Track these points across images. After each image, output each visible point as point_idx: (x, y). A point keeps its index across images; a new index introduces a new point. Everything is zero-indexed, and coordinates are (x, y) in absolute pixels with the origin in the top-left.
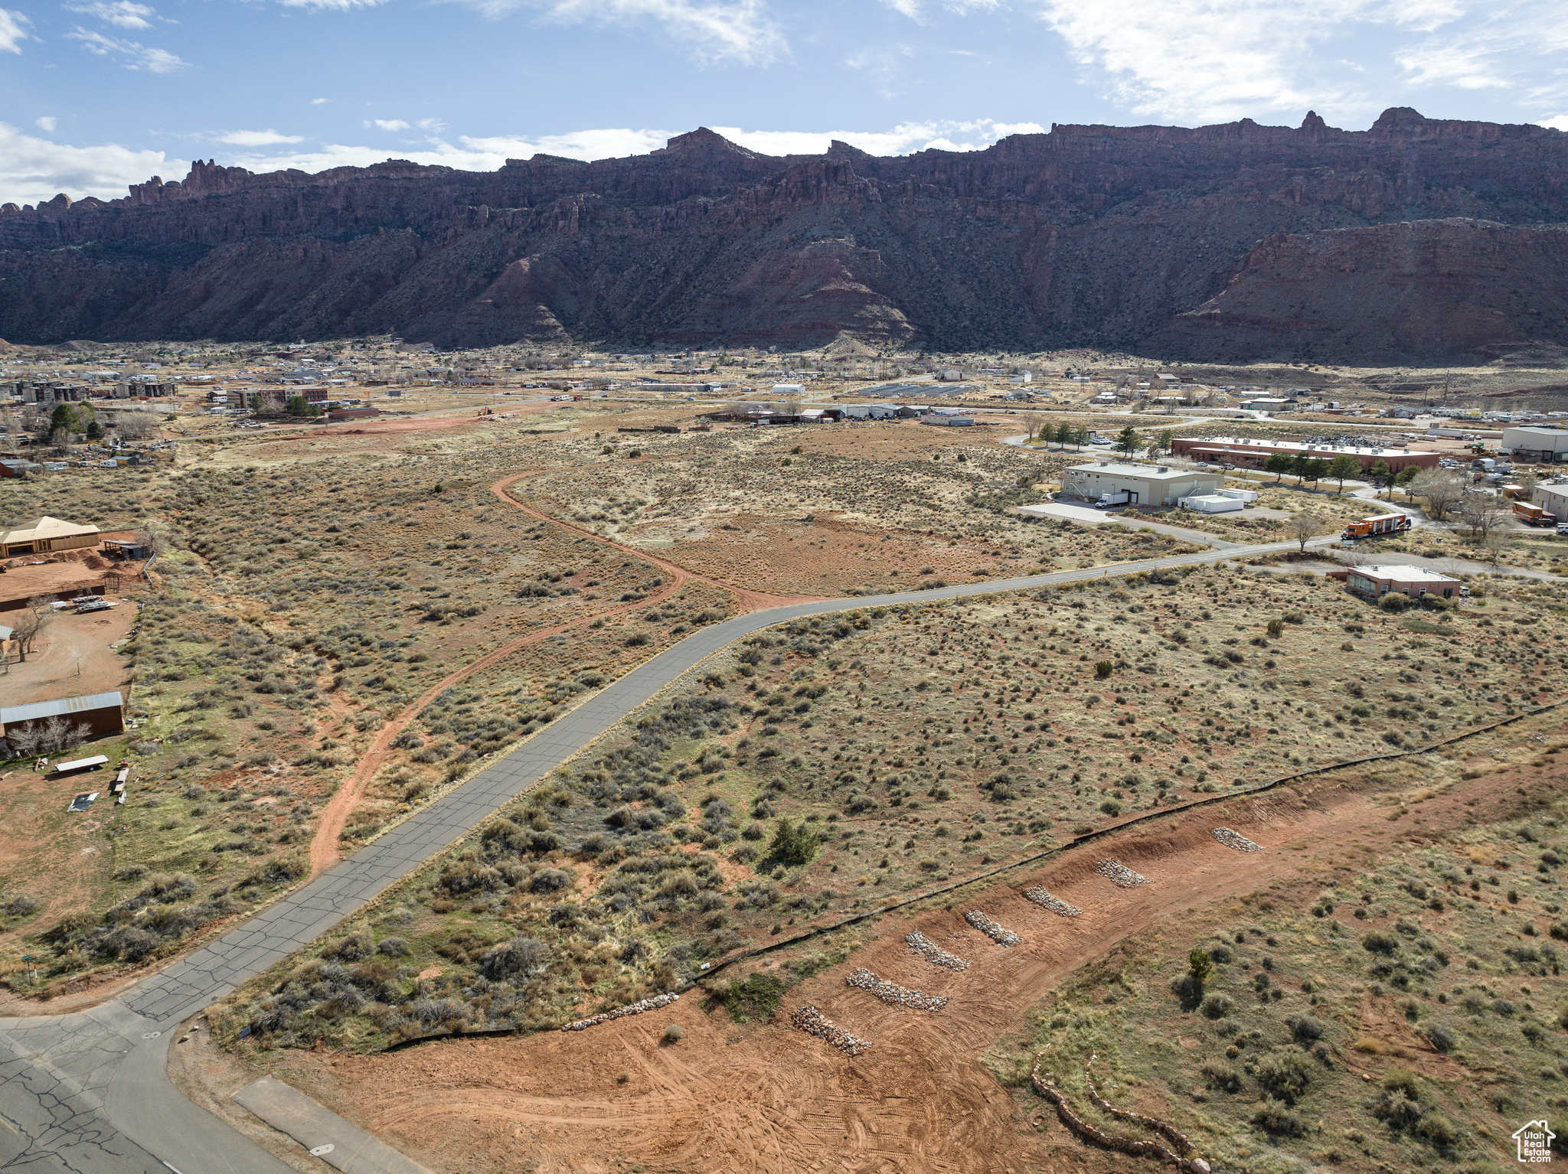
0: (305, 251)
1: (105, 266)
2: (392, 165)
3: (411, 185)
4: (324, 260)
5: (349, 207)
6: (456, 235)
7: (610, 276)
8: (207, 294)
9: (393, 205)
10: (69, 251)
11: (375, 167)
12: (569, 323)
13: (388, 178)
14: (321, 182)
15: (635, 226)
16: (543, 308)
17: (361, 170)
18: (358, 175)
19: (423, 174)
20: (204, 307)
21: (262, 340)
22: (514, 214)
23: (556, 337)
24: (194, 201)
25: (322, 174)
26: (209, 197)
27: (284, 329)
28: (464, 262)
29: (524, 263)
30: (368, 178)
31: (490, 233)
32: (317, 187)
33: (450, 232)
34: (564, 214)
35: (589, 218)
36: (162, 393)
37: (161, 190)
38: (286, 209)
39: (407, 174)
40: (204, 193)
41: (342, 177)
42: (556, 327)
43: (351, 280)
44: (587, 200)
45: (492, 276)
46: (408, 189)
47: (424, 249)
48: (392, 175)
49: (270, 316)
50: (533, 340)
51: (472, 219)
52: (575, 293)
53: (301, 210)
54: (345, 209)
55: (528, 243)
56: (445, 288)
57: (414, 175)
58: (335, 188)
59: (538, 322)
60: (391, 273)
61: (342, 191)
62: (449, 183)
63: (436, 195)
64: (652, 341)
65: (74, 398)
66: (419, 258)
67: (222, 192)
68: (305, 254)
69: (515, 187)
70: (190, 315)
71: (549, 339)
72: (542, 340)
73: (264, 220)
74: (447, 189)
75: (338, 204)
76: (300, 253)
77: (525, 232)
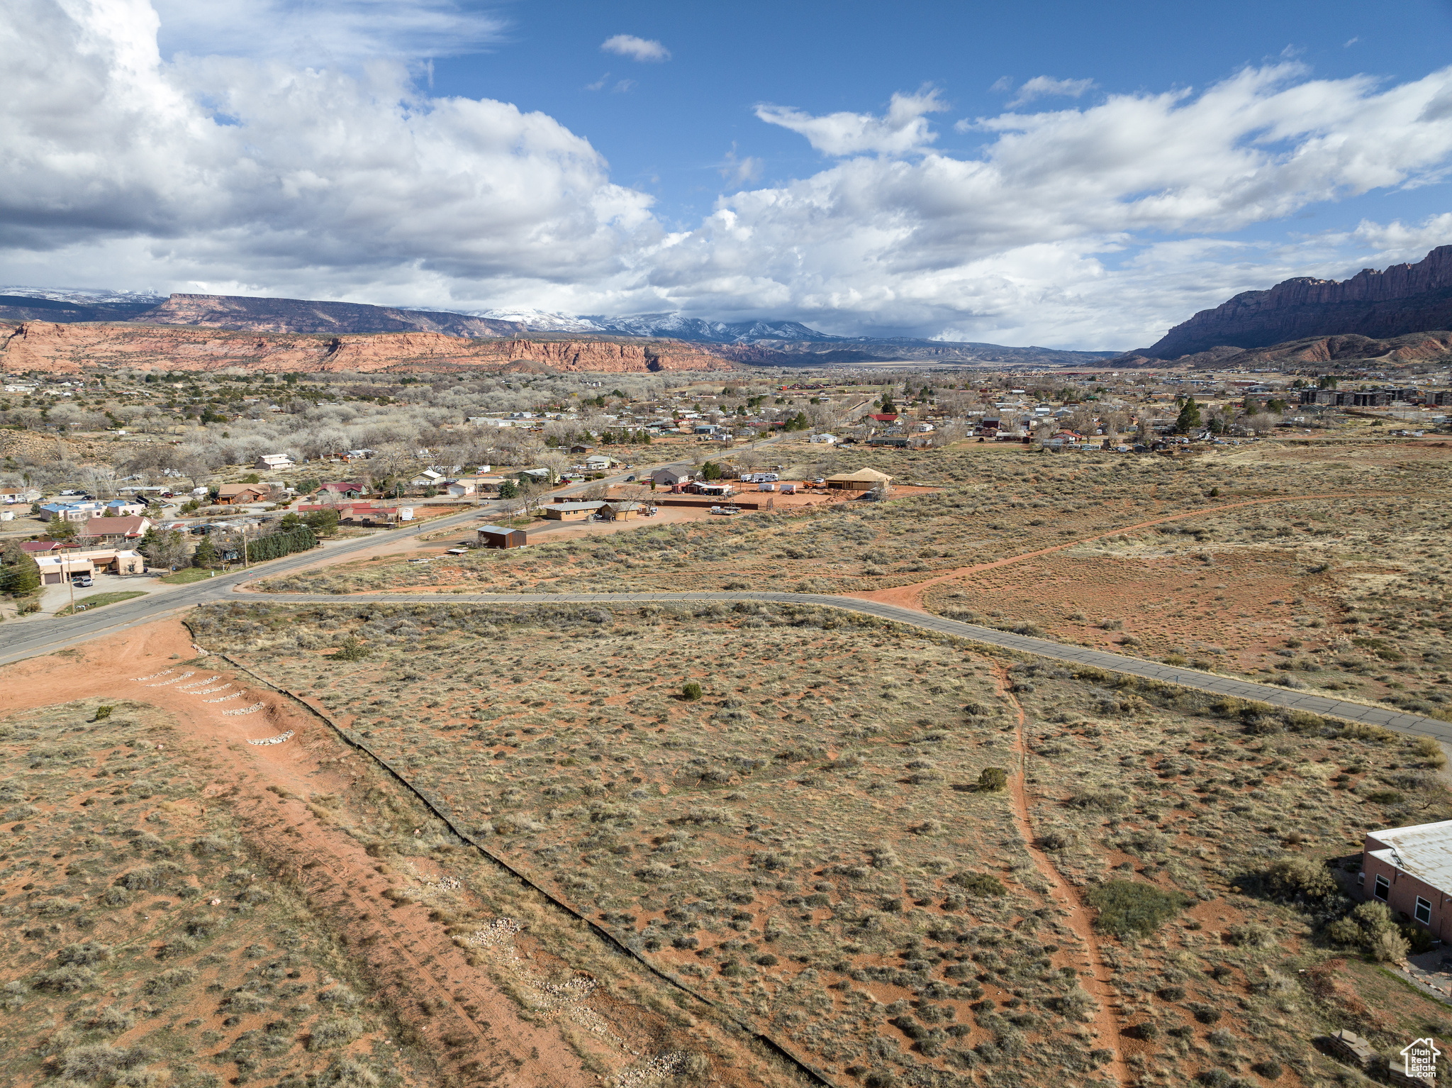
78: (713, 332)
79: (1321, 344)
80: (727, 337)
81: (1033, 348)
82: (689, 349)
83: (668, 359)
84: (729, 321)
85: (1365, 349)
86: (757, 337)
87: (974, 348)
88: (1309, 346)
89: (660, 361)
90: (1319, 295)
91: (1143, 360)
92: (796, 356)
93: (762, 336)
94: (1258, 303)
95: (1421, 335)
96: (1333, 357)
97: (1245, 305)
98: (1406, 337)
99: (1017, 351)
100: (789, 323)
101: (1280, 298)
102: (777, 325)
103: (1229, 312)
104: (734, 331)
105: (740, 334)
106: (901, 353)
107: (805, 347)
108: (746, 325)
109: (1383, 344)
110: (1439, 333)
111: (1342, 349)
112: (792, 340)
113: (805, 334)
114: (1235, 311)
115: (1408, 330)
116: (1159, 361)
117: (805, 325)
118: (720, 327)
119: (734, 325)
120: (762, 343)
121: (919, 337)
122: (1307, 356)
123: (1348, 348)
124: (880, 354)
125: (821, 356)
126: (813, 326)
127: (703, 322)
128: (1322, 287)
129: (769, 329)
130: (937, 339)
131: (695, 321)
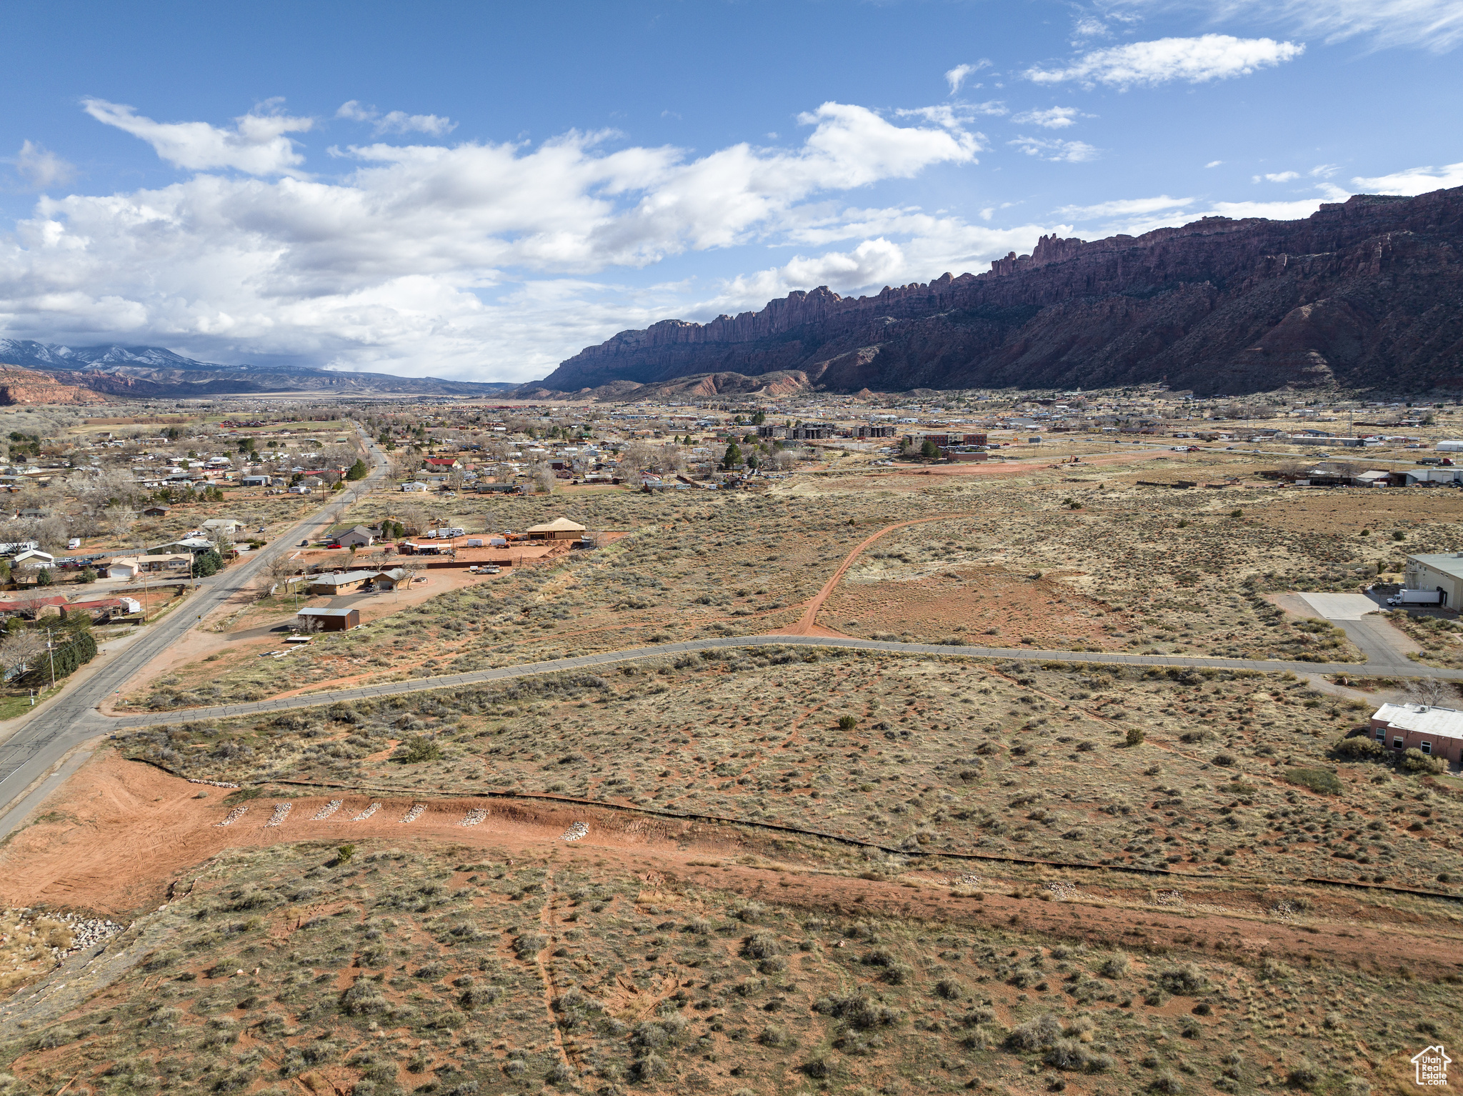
0: (1112, 308)
1: (960, 329)
2: (1207, 222)
3: (1222, 240)
4: (1127, 314)
5: (1161, 264)
6: (1251, 285)
7: (1405, 318)
8: (1025, 349)
9: (1201, 260)
10: (938, 318)
11: (1190, 226)
12: (1340, 368)
13: (1200, 235)
14: (1141, 244)
15: (1450, 261)
16: (1314, 354)
17: (1176, 230)
18: (1174, 235)
19: (1234, 228)
20: (1021, 360)
21: (1056, 387)
22: (1314, 260)
23: (1322, 384)
24: (1037, 270)
25: (1143, 236)
26: (1048, 266)
27: (1077, 377)
28: (1251, 311)
29: (1306, 310)
30: (1182, 237)
31: (1284, 281)
32: (1136, 249)
33: (1246, 282)
34: (1368, 256)
35: (1393, 259)
36: (883, 435)
37: (1014, 263)
38: (1108, 271)
39: (1219, 230)
40: (1046, 262)
41: (1159, 238)
42: (1324, 374)
43: (1144, 332)
44: (1394, 238)
45: (1276, 321)
46: (1218, 244)
47: (1219, 300)
48: (1205, 232)
49: (1069, 366)
50: (1296, 387)
51: (1269, 268)
52: (1360, 338)
53: (1119, 271)
54: (1158, 267)
55: (1323, 288)
56: (1227, 338)
57: (1226, 230)
58: (1152, 248)
59: (1304, 369)
60: (1182, 324)
61: (1157, 252)
62: (1258, 235)
63: (1244, 247)
64: (1432, 387)
65: (818, 437)
66: (1213, 308)
67: (1059, 260)
68: (1111, 311)
69: (1325, 232)
70: (1008, 367)
71: (1314, 386)
72: (1306, 387)
73: (1088, 282)
74: (1255, 241)
75: (1152, 262)
76: (1106, 310)
77: (1323, 278)
78: (54, 356)
79: (708, 380)
80: (74, 362)
81: (428, 378)
82: (47, 379)
83: (22, 391)
84: (73, 345)
85: (743, 385)
86: (114, 364)
87: (369, 379)
88: (699, 382)
89: (11, 392)
90: (687, 336)
91: (545, 393)
92: (169, 386)
93: (121, 363)
94: (638, 341)
95: (780, 373)
96: (719, 391)
97: (626, 342)
98: (770, 375)
99: (414, 382)
100: (154, 349)
101: (655, 337)
102: (139, 350)
103: (613, 348)
104: (82, 356)
105: (92, 360)
106: (292, 382)
107: (177, 377)
108: (99, 350)
109: (755, 381)
110: (792, 372)
111: (725, 385)
112: (161, 368)
113: (176, 362)
114: (618, 348)
115: (771, 369)
116: (561, 393)
117: (173, 350)
118: (62, 352)
119: (82, 349)
120: (120, 371)
121: (309, 366)
122: (699, 390)
123: (729, 383)
124: (267, 384)
125: (201, 386)
126: (184, 353)
127: (40, 345)
128: (689, 329)
129: (129, 355)
130: (330, 368)
131: (28, 344)
